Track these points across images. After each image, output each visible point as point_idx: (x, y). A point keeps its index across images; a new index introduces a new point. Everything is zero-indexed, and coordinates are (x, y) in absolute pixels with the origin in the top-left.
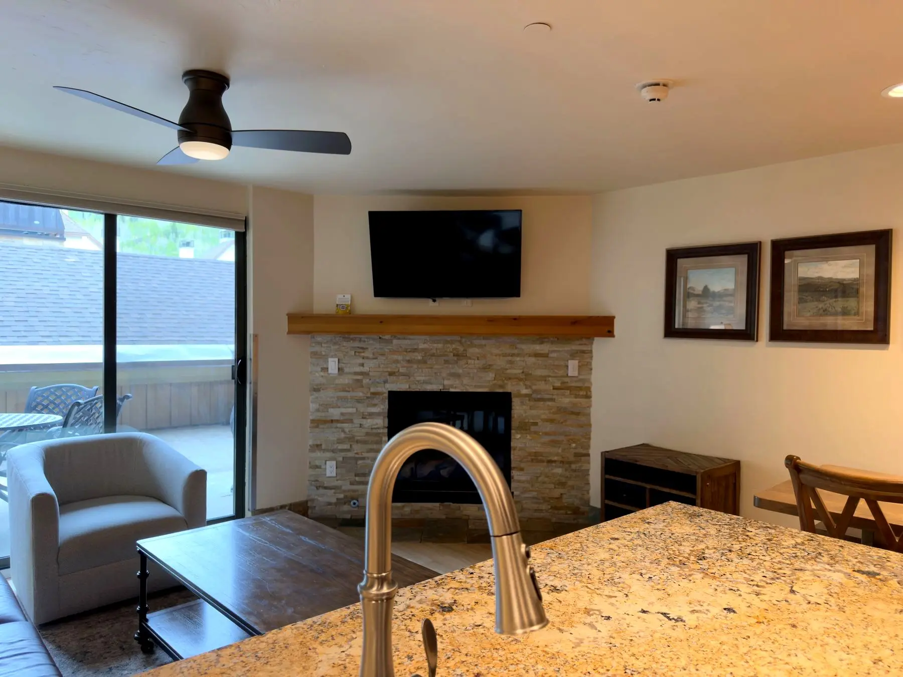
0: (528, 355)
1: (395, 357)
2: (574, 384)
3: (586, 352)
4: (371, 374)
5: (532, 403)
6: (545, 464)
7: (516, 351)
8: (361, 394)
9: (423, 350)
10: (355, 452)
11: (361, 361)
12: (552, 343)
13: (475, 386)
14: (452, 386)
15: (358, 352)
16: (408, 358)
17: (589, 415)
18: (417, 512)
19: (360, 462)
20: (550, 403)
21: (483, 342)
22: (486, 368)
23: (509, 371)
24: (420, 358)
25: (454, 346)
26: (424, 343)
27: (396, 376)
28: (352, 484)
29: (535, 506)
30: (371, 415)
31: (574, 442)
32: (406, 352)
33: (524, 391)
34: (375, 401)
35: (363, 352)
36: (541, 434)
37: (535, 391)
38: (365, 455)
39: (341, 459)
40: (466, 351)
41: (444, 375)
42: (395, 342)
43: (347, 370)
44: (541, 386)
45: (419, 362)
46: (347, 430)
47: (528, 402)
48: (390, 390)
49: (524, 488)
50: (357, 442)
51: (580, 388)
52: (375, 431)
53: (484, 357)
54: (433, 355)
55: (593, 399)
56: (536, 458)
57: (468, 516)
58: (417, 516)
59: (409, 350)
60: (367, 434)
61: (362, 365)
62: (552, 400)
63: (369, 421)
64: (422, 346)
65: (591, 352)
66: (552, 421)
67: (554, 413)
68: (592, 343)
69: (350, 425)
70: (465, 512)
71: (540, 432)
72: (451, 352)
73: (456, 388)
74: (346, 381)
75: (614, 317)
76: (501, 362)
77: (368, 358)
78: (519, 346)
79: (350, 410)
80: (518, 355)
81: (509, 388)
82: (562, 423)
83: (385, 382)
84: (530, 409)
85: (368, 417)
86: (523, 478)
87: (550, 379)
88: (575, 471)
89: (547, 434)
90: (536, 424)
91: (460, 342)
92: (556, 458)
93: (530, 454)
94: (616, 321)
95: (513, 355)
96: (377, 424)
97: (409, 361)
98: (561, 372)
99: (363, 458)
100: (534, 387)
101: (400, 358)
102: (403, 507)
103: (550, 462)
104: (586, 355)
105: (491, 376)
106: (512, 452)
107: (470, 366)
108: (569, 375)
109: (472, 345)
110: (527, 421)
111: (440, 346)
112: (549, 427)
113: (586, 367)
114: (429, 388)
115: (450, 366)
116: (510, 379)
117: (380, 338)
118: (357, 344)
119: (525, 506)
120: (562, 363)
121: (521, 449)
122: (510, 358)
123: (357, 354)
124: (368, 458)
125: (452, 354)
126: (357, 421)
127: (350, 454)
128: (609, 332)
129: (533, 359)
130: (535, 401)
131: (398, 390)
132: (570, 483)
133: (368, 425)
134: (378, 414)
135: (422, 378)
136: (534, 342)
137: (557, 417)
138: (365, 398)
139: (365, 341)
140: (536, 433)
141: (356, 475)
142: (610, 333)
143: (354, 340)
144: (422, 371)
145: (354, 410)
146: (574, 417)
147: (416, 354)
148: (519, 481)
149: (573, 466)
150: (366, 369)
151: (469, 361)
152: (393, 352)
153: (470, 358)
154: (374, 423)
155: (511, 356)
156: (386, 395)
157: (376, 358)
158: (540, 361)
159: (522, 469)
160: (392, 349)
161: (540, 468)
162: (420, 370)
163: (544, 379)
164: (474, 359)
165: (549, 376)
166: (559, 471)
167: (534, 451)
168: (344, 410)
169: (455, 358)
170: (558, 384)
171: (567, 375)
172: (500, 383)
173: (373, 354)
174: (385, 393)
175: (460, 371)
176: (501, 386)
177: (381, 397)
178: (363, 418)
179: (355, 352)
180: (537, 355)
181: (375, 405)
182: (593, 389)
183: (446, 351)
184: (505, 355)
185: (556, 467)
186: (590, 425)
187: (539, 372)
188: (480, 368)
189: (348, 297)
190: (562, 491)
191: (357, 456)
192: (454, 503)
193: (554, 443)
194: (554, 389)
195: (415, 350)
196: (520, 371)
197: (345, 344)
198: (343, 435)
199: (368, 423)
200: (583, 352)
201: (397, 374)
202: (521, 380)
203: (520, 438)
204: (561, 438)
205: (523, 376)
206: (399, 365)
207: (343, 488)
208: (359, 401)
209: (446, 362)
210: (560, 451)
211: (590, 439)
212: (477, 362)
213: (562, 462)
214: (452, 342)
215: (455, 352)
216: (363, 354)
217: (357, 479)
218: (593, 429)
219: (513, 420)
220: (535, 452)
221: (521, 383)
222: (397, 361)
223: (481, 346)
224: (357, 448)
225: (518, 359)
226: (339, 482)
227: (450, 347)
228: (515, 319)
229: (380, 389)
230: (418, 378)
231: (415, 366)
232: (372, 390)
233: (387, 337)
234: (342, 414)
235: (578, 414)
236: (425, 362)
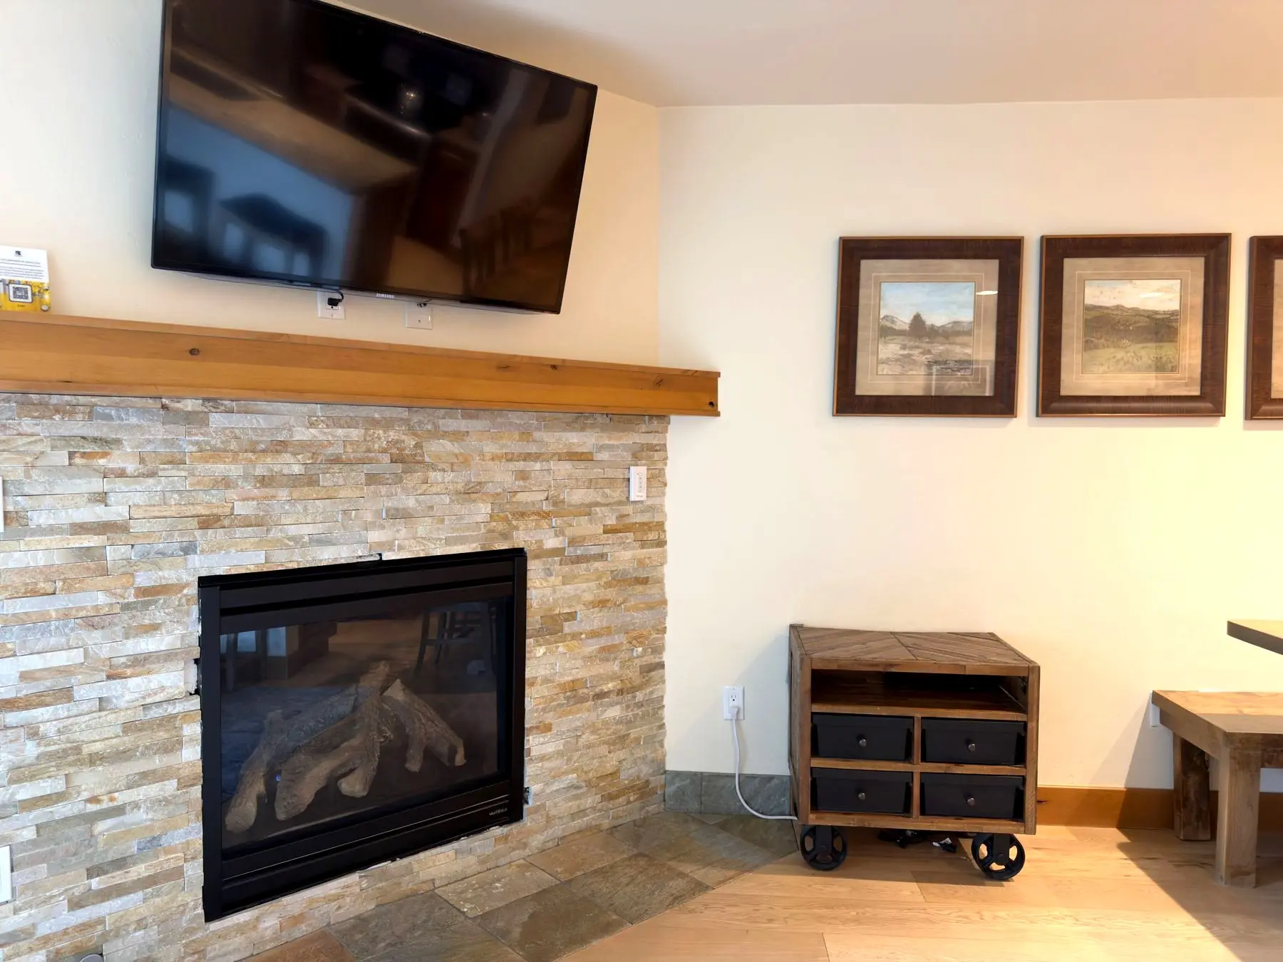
0: (556, 458)
1: (220, 469)
2: (639, 519)
3: (658, 448)
4: (136, 527)
5: (566, 568)
6: (590, 703)
7: (533, 449)
8: (102, 599)
9: (304, 446)
10: (85, 795)
11: (97, 485)
12: (604, 428)
13: (448, 541)
14: (390, 546)
15: (84, 455)
16: (260, 471)
17: (660, 581)
18: (297, 919)
19: (101, 826)
20: (598, 565)
21: (462, 424)
22: (470, 493)
23: (521, 497)
24: (297, 469)
25: (392, 435)
26: (312, 425)
27: (224, 527)
28: (75, 904)
29: (574, 804)
30: (141, 662)
31: (641, 644)
32: (253, 452)
33: (551, 542)
34: (156, 614)
35: (105, 455)
36: (583, 636)
37: (572, 542)
38: (122, 798)
39: (29, 834)
40: (421, 447)
41: (369, 517)
42: (217, 420)
43: (40, 519)
44: (583, 526)
45: (294, 482)
46: (49, 729)
47: (557, 567)
48: (204, 574)
49: (551, 770)
50: (94, 759)
51: (647, 527)
52: (155, 713)
53: (465, 462)
54: (336, 460)
55: (669, 547)
56: (574, 694)
57: (433, 881)
58: (303, 929)
59: (263, 446)
60: (128, 728)
61: (102, 498)
62: (602, 557)
63: (133, 683)
64: (302, 434)
65: (663, 448)
66: (602, 604)
67: (608, 585)
68: (666, 431)
69: (62, 710)
70: (423, 876)
71: (581, 634)
72: (384, 451)
73: (401, 548)
74: (41, 560)
75: (718, 374)
76: (502, 476)
77: (121, 474)
78: (537, 435)
79: (60, 659)
80: (537, 457)
81: (520, 539)
82: (620, 605)
83: (189, 549)
84: (564, 584)
85: (129, 671)
86: (550, 748)
87: (598, 509)
88: (640, 705)
89: (594, 634)
90: (572, 616)
91: (406, 422)
92: (610, 685)
93: (564, 687)
94: (722, 384)
95: (527, 457)
96: (163, 688)
97: (264, 481)
98: (616, 495)
99: (119, 811)
100: (569, 532)
101: (234, 470)
102: (258, 919)
103: (600, 696)
104: (657, 456)
105: (482, 510)
106: (527, 691)
107: (434, 490)
108: (632, 498)
109: (437, 434)
110: (557, 612)
111: (355, 434)
112: (597, 619)
113: (657, 480)
114: (327, 556)
115: (383, 490)
116: (523, 514)
117: (164, 407)
118: (78, 427)
119: (553, 812)
120: (619, 474)
121: (546, 680)
122: (521, 465)
123: (78, 461)
124: (136, 805)
125: (386, 458)
126: (87, 692)
127: (61, 810)
128: (711, 404)
129: (566, 467)
130: (572, 563)
131: (233, 572)
132: (634, 733)
133: (128, 697)
134: (168, 656)
135: (306, 530)
136: (569, 426)
137: (611, 594)
138: (117, 609)
139: (109, 418)
140: (575, 636)
141: (90, 874)
142: (711, 408)
143: (67, 412)
144: (305, 509)
145: (76, 656)
146: (640, 588)
147: (287, 457)
148: (542, 758)
149: (640, 696)
150: (115, 511)
151: (433, 475)
152: (216, 454)
153: (434, 467)
154: (154, 685)
155: (525, 460)
156: (193, 590)
157: (152, 474)
158: (579, 470)
159: (548, 728)
160: (207, 443)
161: (583, 716)
162: (299, 507)
163: (586, 510)
164: (444, 470)
165: (597, 504)
166: (614, 712)
167: (570, 678)
168: (34, 663)
169: (399, 468)
170: (611, 521)
171: (628, 498)
172: (500, 526)
173: (142, 461)
174: (187, 585)
175: (411, 502)
176: (505, 536)
177: (175, 600)
178: (109, 677)
179: (71, 455)
180: (574, 456)
181: (154, 628)
182: (668, 526)
183: (369, 451)
184: (510, 458)
185: (612, 705)
186: (664, 602)
187: (578, 496)
188: (458, 493)
189: (40, 257)
190: (621, 754)
191: (92, 808)
192: (393, 860)
193: (607, 653)
194: (605, 532)
195: (280, 447)
196: (542, 496)
197: (27, 425)
198: (31, 750)
199: (132, 689)
200: (652, 448)
201: (226, 522)
202: (546, 515)
203: (545, 654)
204: (618, 639)
205: (546, 507)
206: (232, 494)
207: (43, 930)
208: (92, 622)
209: (372, 479)
210: (616, 668)
211: (664, 630)
212: (450, 476)
213: (620, 692)
214: (388, 424)
215: (394, 451)
216: (102, 462)
217: (96, 883)
218: (670, 608)
219: (529, 613)
220: (573, 681)
221: (544, 523)
222: (226, 483)
223: (458, 436)
224: (89, 781)
225: (538, 466)
226: (24, 914)
227: (383, 437)
228: (554, 367)
229: (168, 575)
230: (293, 530)
231: (283, 494)
232: (144, 579)
233: (189, 405)
234: (25, 676)
235: (645, 581)
236: (312, 481)
